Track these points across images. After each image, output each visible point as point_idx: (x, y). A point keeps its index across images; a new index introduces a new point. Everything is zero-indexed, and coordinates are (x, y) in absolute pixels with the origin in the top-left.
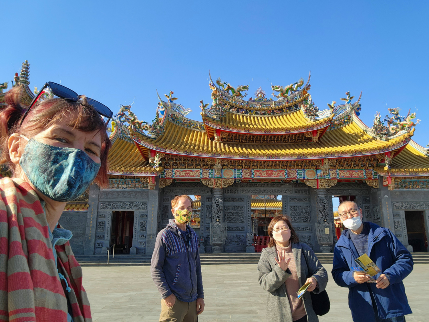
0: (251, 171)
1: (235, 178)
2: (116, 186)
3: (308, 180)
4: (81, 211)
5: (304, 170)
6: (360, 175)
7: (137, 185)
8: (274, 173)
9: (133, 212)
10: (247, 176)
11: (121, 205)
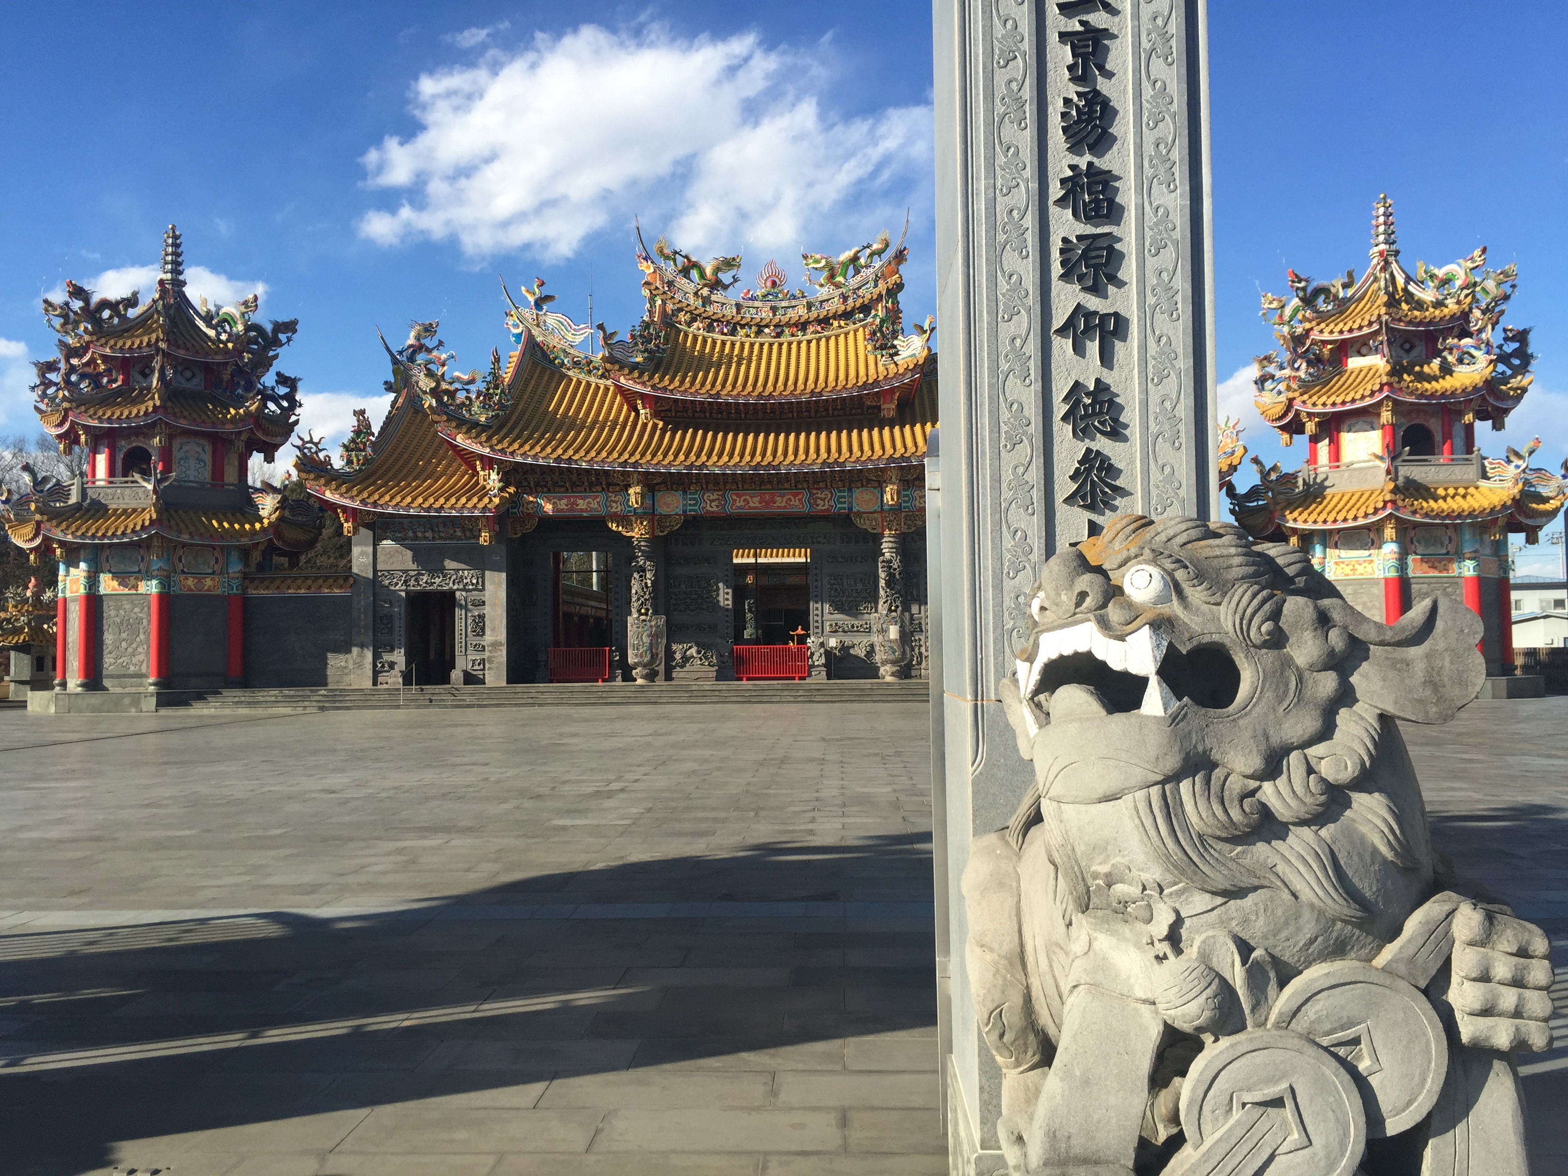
0: (723, 496)
1: (685, 512)
2: (410, 534)
3: (859, 514)
4: (337, 592)
5: (850, 489)
7: (459, 534)
8: (778, 499)
9: (452, 593)
10: (713, 508)
11: (425, 578)
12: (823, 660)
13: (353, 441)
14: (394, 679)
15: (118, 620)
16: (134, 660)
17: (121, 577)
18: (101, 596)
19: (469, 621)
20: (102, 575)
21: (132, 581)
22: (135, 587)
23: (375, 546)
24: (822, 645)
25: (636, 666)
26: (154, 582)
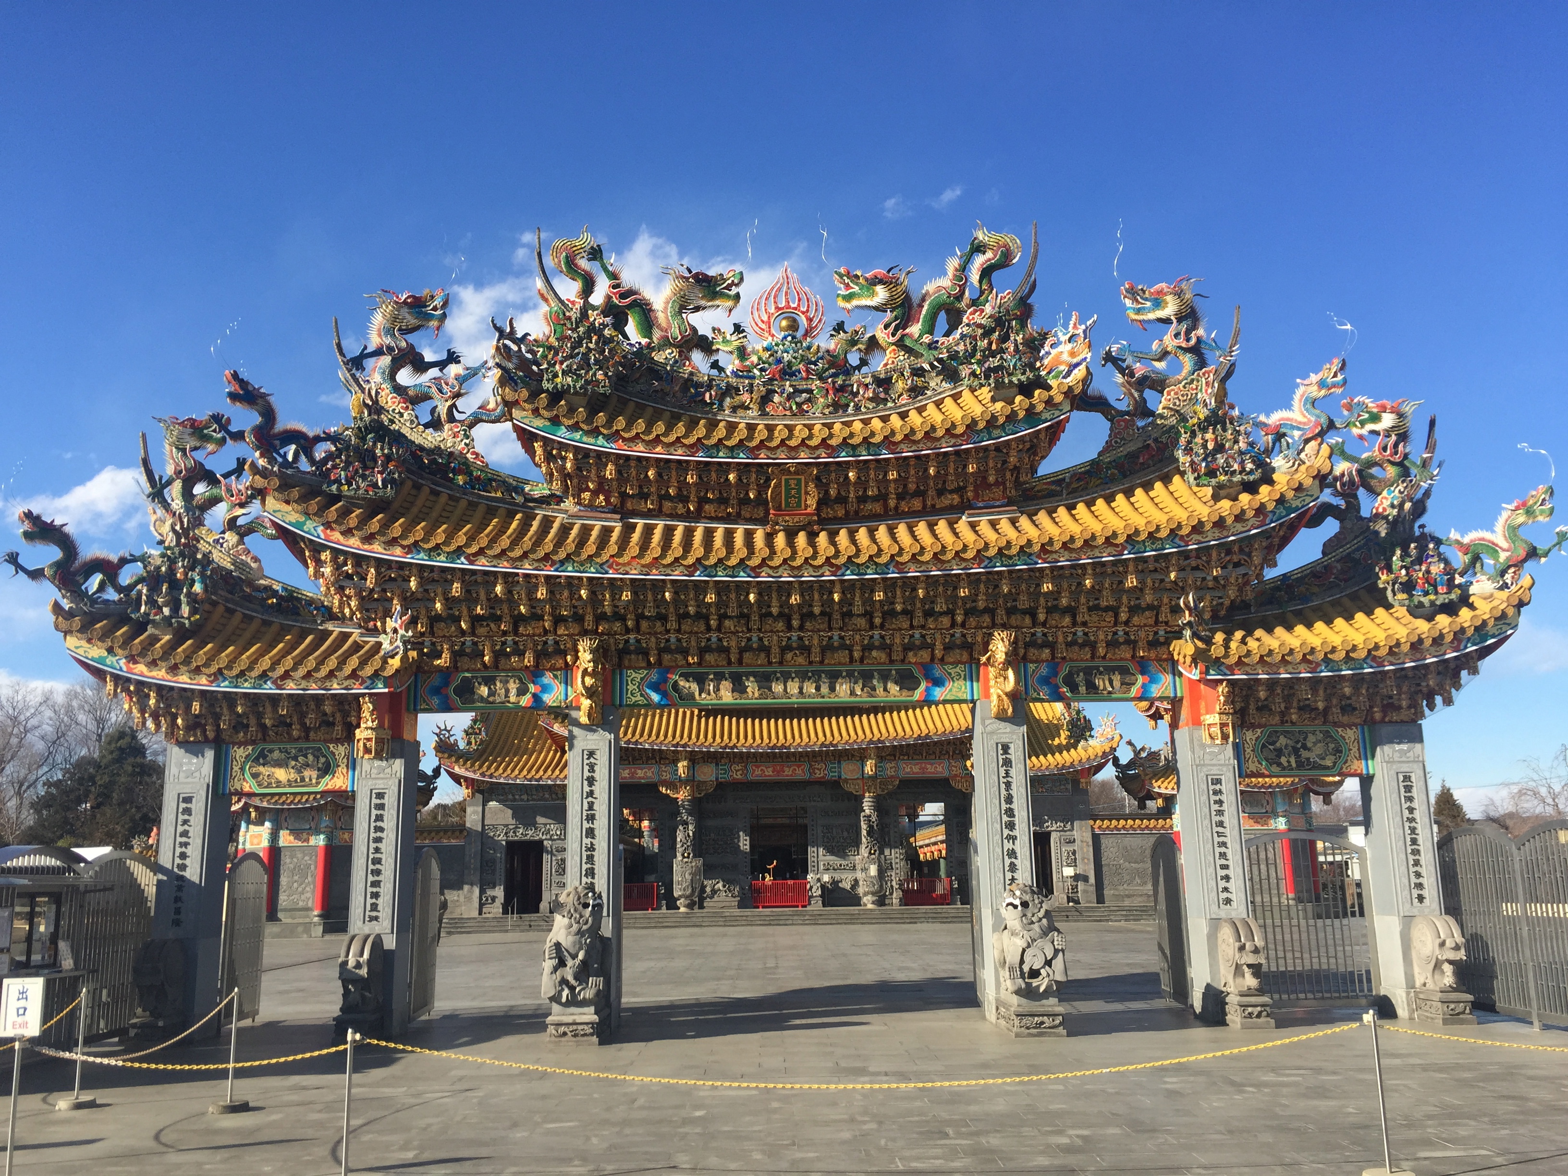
0: (746, 767)
1: (717, 779)
2: (510, 797)
3: (846, 780)
4: (454, 842)
5: (839, 762)
6: (940, 769)
7: (547, 796)
8: (786, 769)
9: (541, 842)
10: (738, 776)
11: (521, 831)
12: (819, 892)
13: (472, 727)
14: (496, 909)
15: (292, 866)
16: (303, 897)
17: (296, 833)
18: (280, 848)
19: (554, 863)
20: (282, 832)
21: (305, 836)
22: (307, 840)
23: (484, 805)
24: (819, 880)
25: (680, 897)
26: (322, 837)
